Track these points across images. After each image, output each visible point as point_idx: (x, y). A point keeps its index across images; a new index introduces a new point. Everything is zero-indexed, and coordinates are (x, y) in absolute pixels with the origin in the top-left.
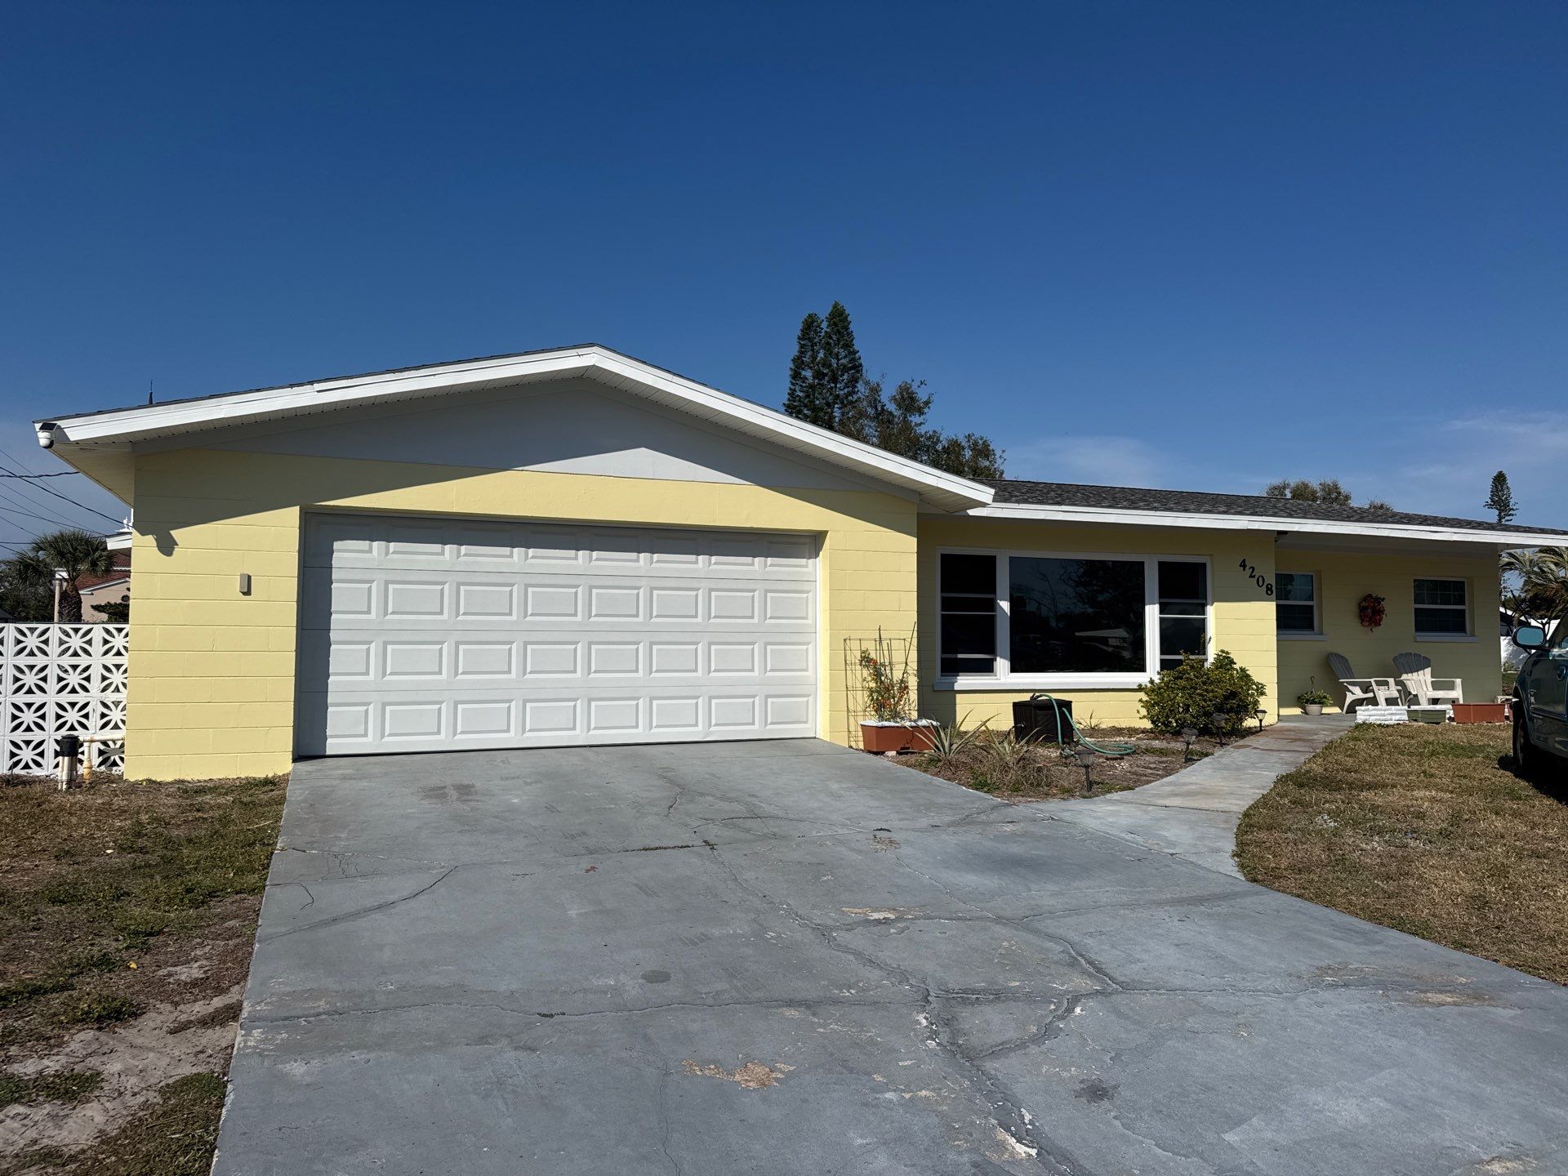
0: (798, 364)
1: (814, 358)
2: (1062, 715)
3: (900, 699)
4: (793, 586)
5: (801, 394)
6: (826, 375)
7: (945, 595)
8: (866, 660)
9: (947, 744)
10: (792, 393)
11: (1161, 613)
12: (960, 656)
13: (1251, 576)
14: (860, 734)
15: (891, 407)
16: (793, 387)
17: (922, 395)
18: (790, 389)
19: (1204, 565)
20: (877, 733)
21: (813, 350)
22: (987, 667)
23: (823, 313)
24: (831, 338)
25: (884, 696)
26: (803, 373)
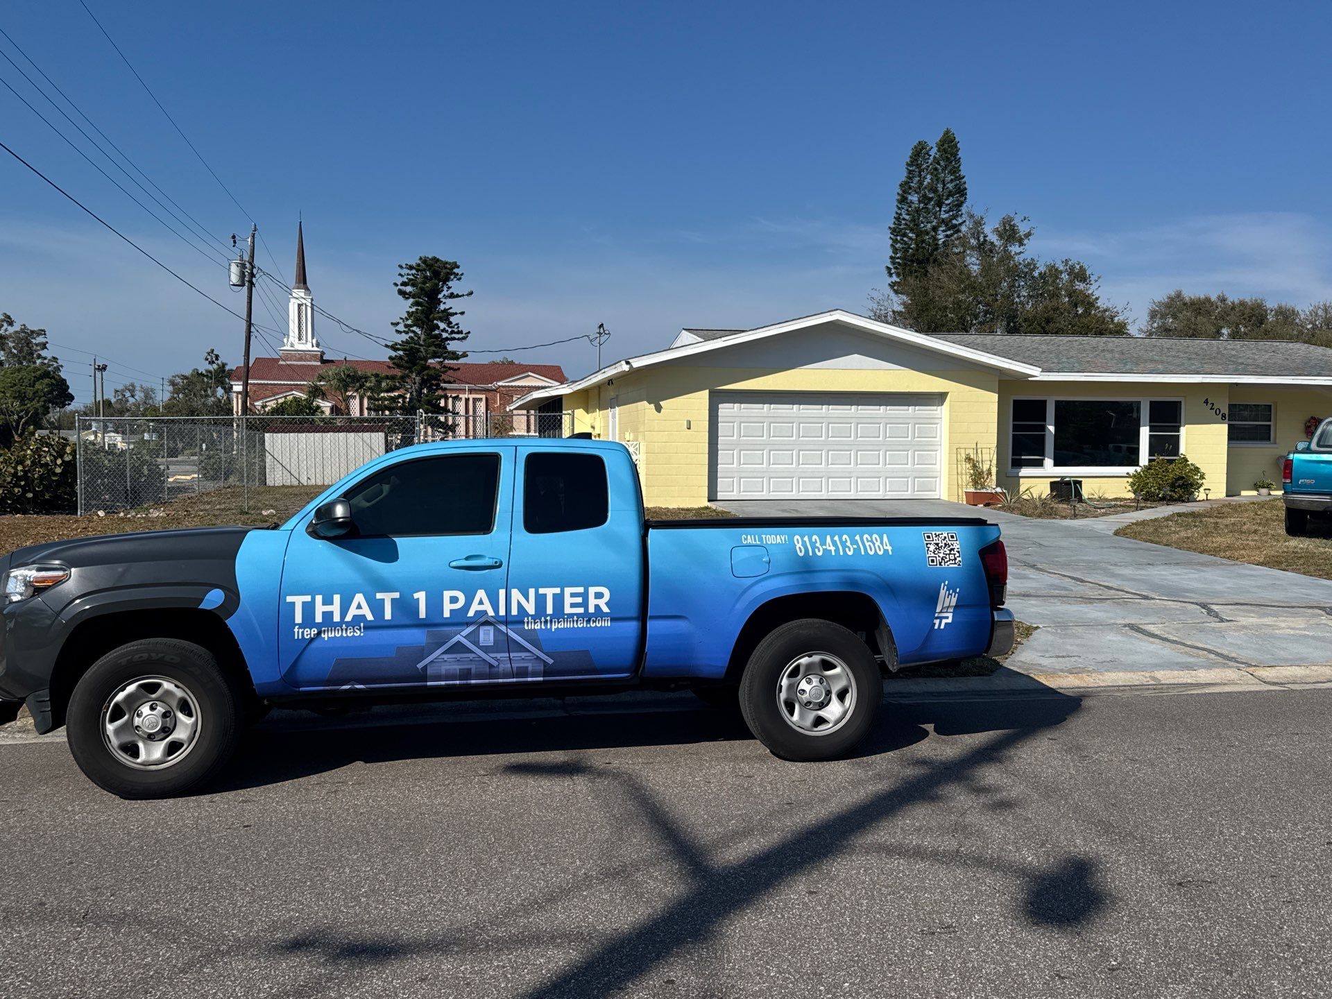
0: (906, 188)
1: (921, 182)
2: (1076, 488)
3: (987, 478)
4: (929, 421)
5: (907, 217)
6: (931, 199)
7: (1016, 423)
8: (968, 459)
9: (1009, 499)
10: (898, 218)
11: (1150, 431)
12: (1023, 457)
13: (1211, 409)
14: (964, 497)
15: (993, 238)
16: (899, 212)
17: (1022, 228)
18: (897, 213)
19: (1181, 402)
20: (974, 496)
21: (920, 176)
22: (1039, 464)
23: (933, 141)
24: (939, 164)
25: (978, 477)
26: (910, 198)
